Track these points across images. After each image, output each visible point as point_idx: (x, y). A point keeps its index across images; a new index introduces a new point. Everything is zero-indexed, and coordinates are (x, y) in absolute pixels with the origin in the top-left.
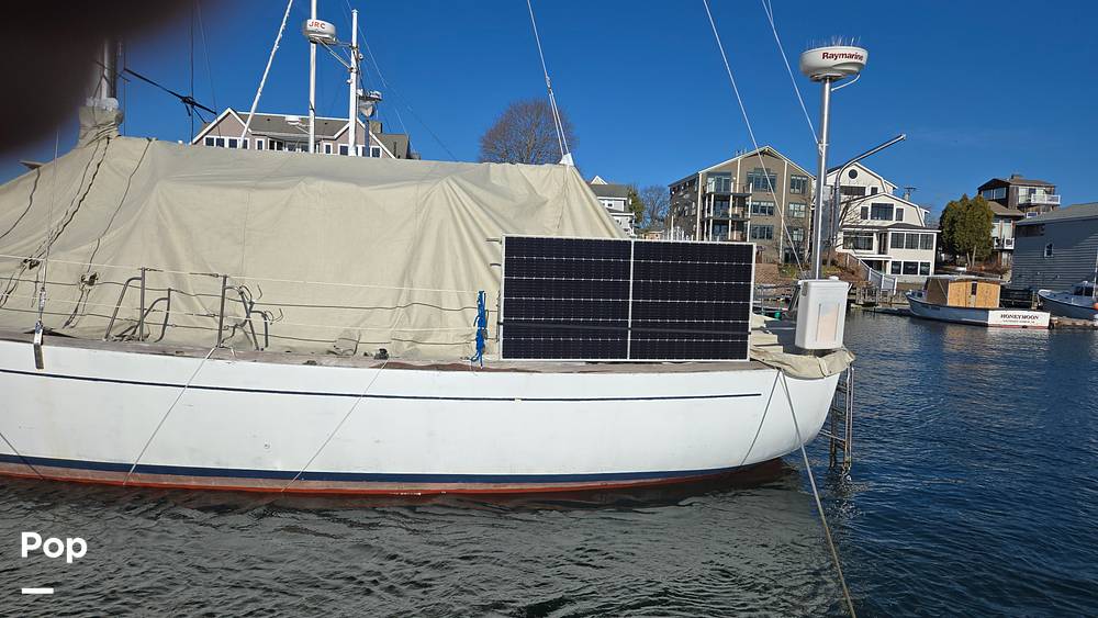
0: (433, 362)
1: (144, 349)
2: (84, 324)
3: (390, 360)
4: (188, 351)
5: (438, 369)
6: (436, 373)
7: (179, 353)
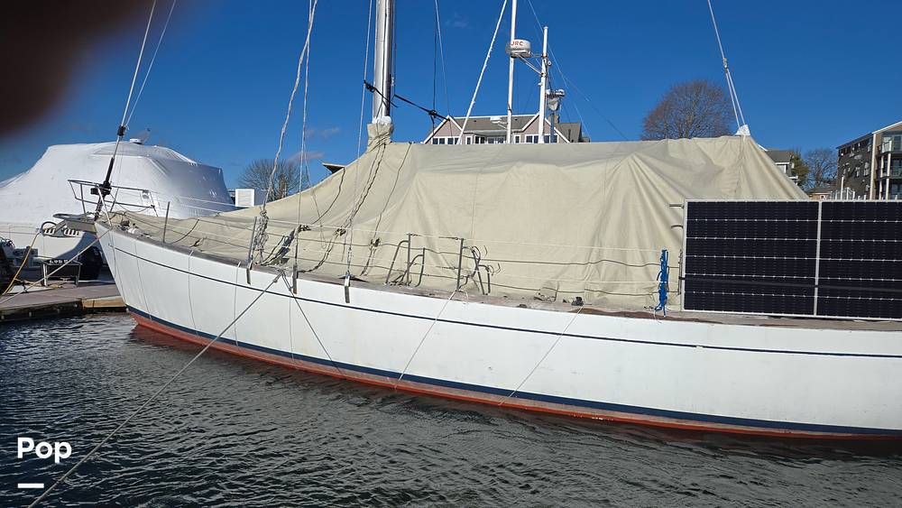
0: (621, 310)
1: (409, 291)
2: (373, 273)
3: (584, 307)
4: (438, 294)
5: (626, 316)
6: (625, 319)
7: (431, 295)
